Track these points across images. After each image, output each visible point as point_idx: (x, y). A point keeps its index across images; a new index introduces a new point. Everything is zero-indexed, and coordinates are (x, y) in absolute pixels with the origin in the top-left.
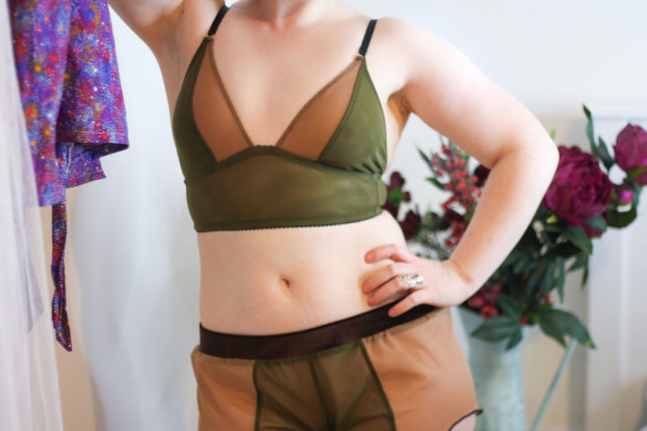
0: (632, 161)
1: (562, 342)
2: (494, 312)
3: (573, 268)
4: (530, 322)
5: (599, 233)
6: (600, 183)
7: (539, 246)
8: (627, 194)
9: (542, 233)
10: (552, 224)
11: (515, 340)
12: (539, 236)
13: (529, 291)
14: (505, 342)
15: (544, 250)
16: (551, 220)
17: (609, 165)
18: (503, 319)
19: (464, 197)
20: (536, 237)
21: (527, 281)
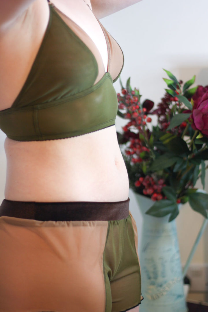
2: (160, 197)
4: (183, 202)
9: (191, 144)
10: (199, 139)
11: (174, 214)
12: (189, 146)
13: (182, 182)
14: (169, 216)
16: (199, 136)
18: (166, 202)
19: (138, 122)
20: (187, 146)
21: (180, 176)
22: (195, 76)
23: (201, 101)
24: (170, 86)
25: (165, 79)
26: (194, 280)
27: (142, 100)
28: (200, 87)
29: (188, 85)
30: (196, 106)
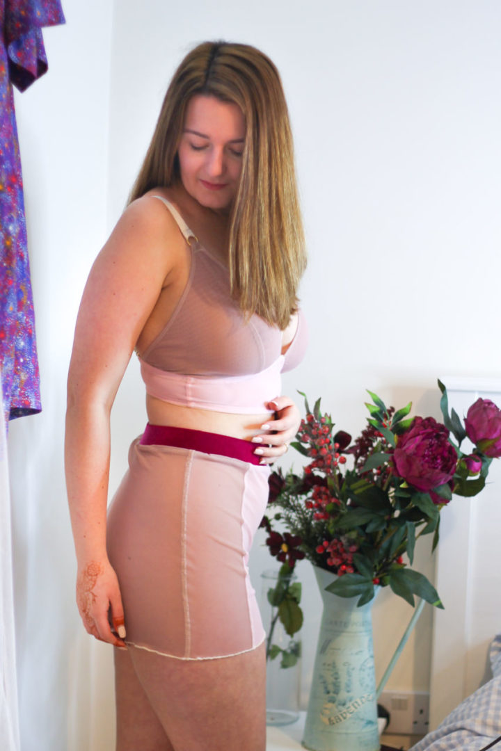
0: (481, 434)
1: (412, 602)
2: (350, 570)
3: (423, 533)
4: (382, 583)
5: (446, 501)
6: (447, 454)
7: (393, 510)
8: (476, 465)
9: (395, 497)
10: (403, 489)
11: (366, 598)
12: (391, 500)
14: (359, 597)
15: (397, 514)
16: (403, 486)
17: (460, 438)
18: (358, 577)
19: (327, 462)
20: (389, 501)
21: (380, 543)
22: (411, 403)
23: (407, 438)
24: (374, 415)
25: (367, 405)
26: (393, 713)
27: (335, 432)
28: (417, 419)
29: (401, 415)
30: (400, 445)
